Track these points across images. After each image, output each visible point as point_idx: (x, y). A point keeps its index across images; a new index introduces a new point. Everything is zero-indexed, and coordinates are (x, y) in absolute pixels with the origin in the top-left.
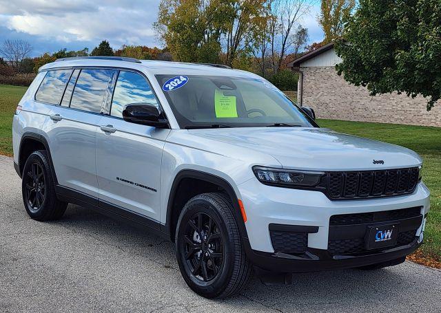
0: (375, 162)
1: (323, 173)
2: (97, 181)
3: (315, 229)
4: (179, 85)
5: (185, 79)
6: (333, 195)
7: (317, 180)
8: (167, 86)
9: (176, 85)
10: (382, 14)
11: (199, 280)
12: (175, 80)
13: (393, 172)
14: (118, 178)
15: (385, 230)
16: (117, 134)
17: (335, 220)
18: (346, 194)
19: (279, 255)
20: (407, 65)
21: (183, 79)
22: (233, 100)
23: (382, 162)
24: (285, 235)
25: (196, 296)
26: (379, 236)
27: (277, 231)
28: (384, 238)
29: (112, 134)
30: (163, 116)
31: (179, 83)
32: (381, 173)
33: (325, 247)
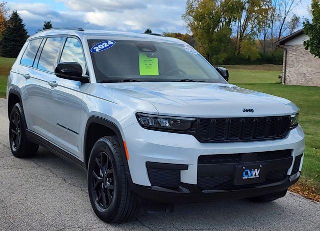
0: (245, 111)
1: (194, 119)
3: (185, 167)
4: (105, 48)
5: (112, 43)
6: (202, 139)
8: (94, 49)
9: (103, 47)
12: (103, 44)
14: (58, 124)
15: (252, 168)
16: (58, 88)
17: (202, 159)
18: (216, 137)
19: (155, 188)
21: (110, 43)
23: (252, 111)
24: (161, 171)
26: (247, 174)
27: (153, 168)
28: (252, 175)
29: (55, 88)
31: (106, 46)
32: (251, 119)
33: (195, 183)
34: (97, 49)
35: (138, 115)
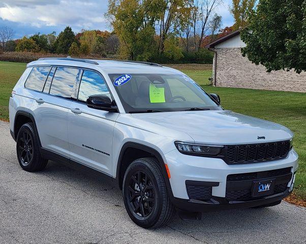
0: (259, 138)
1: (223, 146)
2: (70, 147)
3: (217, 184)
4: (125, 82)
5: (129, 77)
6: (229, 161)
7: (218, 151)
8: (116, 82)
9: (123, 81)
10: (276, 10)
11: (138, 216)
12: (122, 78)
13: (272, 145)
14: (83, 145)
15: (265, 184)
16: (82, 114)
17: (231, 178)
18: (239, 160)
19: (192, 201)
20: (293, 50)
21: (128, 77)
22: (162, 90)
23: (264, 138)
24: (197, 188)
25: (137, 227)
26: (261, 188)
27: (191, 185)
28: (265, 189)
29: (79, 115)
30: (114, 103)
31: (125, 79)
32: (263, 145)
33: (224, 196)
34: (119, 82)
35: (177, 144)
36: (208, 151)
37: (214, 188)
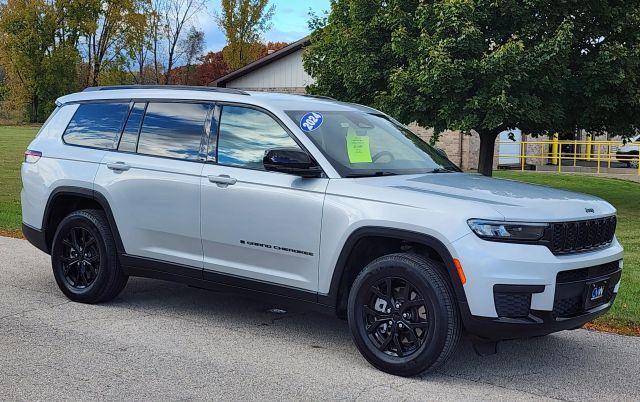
0: (587, 211)
1: (547, 225)
2: (202, 247)
3: (540, 289)
5: (319, 117)
7: (540, 234)
8: (304, 125)
12: (310, 118)
14: (243, 242)
16: (237, 186)
17: (563, 277)
21: (317, 116)
23: (592, 211)
24: (510, 296)
27: (502, 293)
28: (597, 295)
31: (315, 121)
32: (592, 221)
33: (550, 308)
36: (519, 234)
37: (535, 297)
